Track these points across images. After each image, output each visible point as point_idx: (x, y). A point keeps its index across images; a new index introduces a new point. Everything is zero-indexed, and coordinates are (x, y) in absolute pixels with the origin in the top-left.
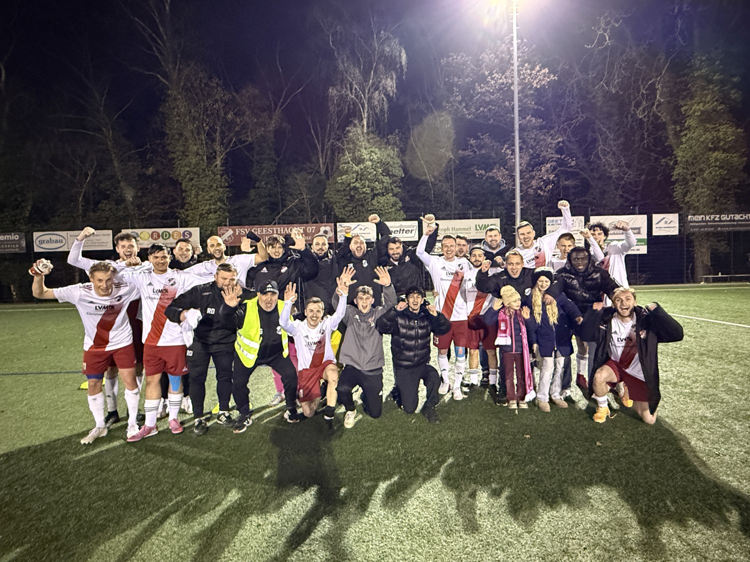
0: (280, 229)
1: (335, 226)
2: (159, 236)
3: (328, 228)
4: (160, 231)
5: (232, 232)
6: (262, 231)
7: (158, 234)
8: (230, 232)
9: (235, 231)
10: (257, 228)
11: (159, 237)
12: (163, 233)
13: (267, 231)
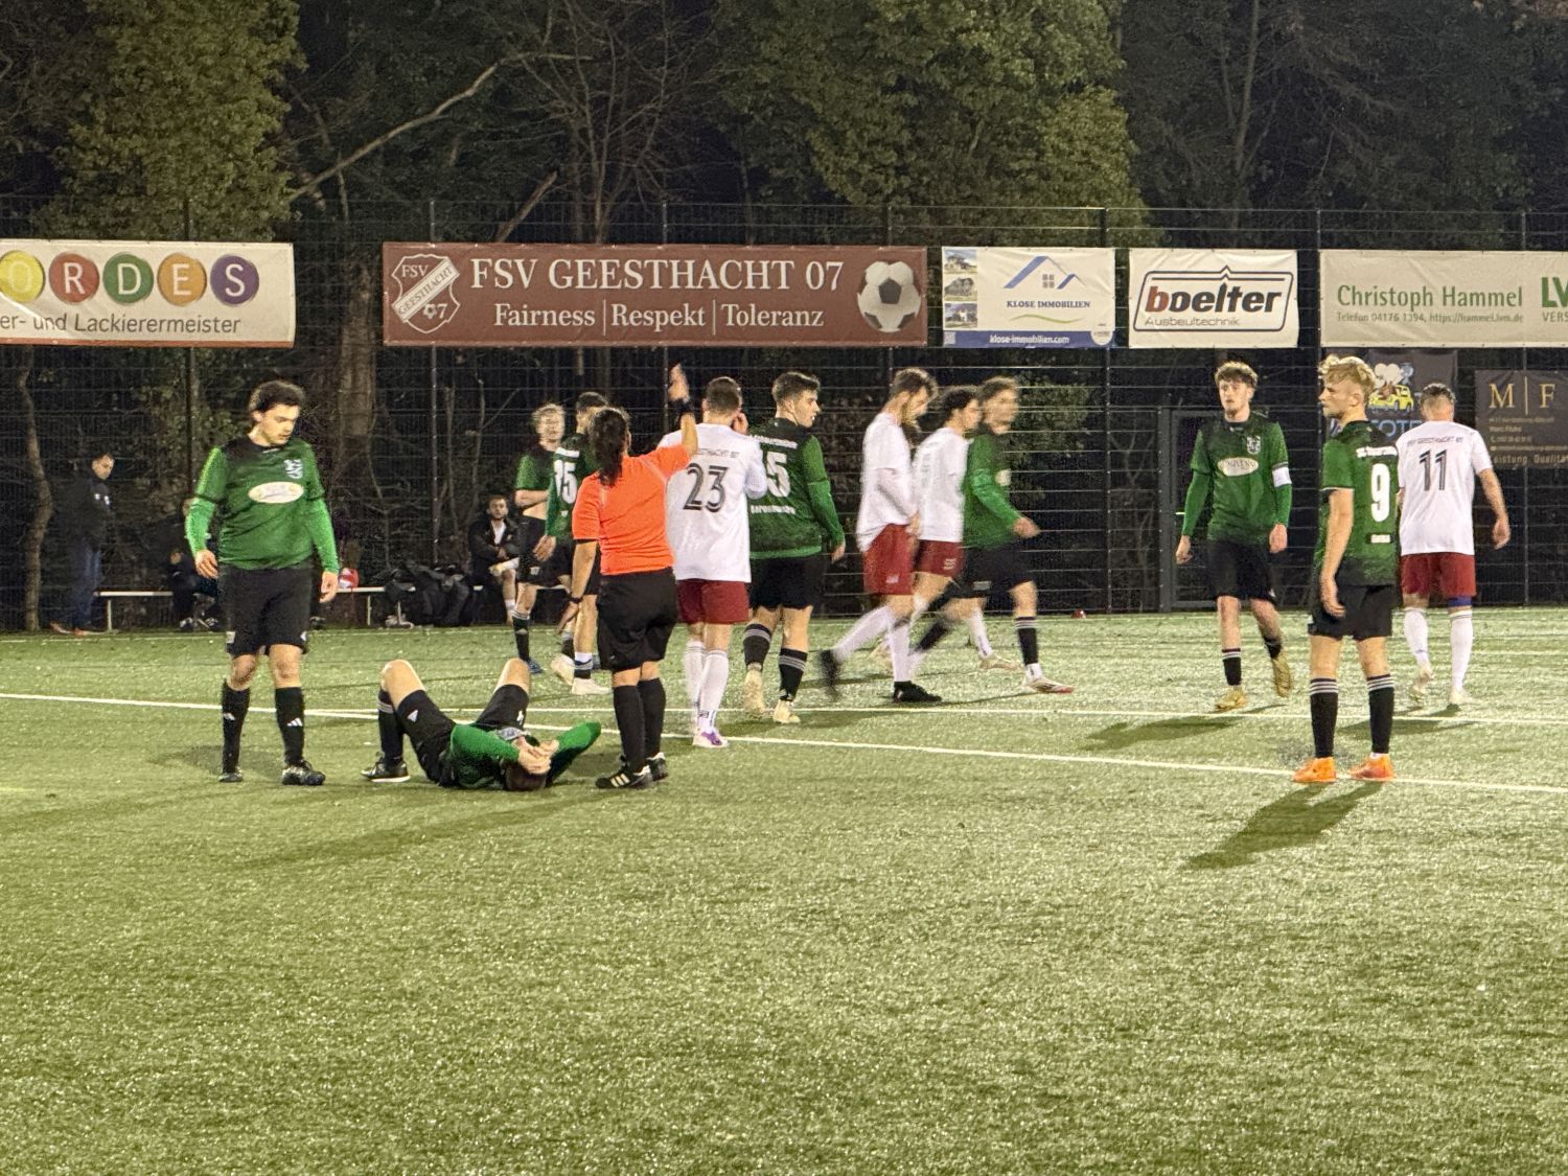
0: (682, 268)
1: (935, 263)
2: (91, 282)
3: (900, 272)
4: (100, 251)
5: (453, 274)
6: (596, 272)
7: (88, 265)
8: (445, 274)
9: (466, 273)
10: (574, 257)
11: (92, 290)
12: (112, 265)
13: (620, 273)
